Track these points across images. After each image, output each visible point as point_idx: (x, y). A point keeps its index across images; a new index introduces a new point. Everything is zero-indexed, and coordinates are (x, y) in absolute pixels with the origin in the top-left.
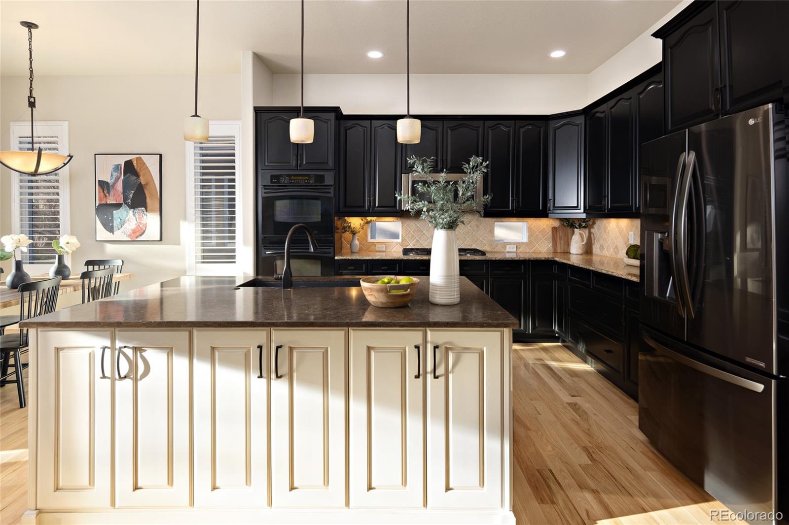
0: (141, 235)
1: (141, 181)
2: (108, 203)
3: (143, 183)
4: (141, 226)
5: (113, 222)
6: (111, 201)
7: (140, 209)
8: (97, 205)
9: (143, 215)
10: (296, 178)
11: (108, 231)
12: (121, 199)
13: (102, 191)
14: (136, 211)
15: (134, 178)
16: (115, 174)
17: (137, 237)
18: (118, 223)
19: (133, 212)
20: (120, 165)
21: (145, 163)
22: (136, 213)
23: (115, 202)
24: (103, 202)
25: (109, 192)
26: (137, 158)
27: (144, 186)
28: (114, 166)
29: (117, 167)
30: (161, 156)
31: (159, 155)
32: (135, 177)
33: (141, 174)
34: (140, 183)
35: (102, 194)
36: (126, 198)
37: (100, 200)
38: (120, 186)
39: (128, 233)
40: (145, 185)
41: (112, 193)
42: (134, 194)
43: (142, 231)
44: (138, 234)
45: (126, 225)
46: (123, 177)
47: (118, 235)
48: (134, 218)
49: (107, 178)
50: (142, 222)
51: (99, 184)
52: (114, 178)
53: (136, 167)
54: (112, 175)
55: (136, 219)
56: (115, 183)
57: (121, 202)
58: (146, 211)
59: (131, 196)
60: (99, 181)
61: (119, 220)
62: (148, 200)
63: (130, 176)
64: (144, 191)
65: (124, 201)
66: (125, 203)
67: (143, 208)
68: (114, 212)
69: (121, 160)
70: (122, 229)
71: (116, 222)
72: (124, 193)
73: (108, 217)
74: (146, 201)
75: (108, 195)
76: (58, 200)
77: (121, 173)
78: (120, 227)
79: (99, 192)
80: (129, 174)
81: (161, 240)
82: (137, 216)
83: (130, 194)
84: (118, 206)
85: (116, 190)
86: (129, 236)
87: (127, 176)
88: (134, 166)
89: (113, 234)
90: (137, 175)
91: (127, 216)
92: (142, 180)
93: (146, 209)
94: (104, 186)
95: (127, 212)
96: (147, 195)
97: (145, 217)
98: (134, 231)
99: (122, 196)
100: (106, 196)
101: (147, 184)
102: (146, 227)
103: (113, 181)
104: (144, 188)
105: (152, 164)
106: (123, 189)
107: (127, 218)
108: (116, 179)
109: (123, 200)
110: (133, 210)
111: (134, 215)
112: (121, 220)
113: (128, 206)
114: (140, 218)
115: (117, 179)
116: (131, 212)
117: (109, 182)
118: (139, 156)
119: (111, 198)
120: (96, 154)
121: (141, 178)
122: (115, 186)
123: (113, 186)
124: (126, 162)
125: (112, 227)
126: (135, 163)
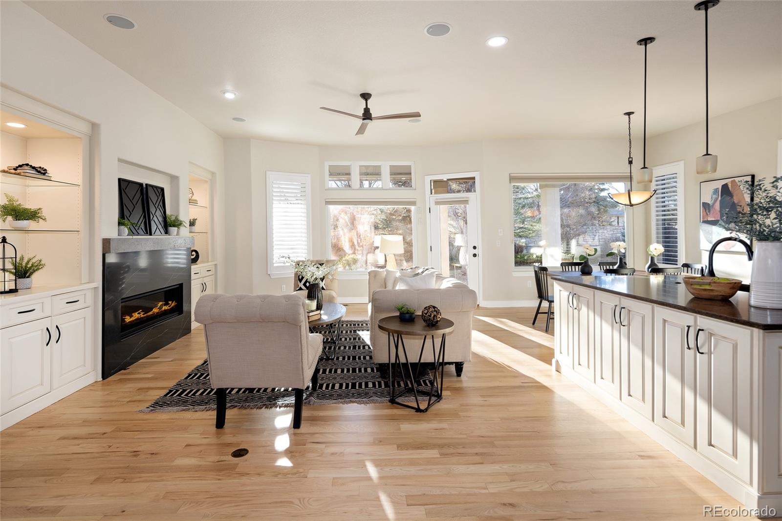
0: (734, 246)
1: (735, 201)
2: (709, 220)
5: (712, 236)
6: (711, 218)
8: (701, 222)
11: (709, 242)
12: (718, 216)
13: (704, 210)
15: (729, 198)
16: (714, 196)
17: (731, 248)
20: (718, 188)
21: (738, 186)
23: (714, 219)
24: (705, 219)
25: (709, 212)
26: (732, 181)
27: (736, 204)
28: (713, 190)
29: (716, 191)
30: (753, 176)
31: (751, 176)
33: (735, 194)
35: (705, 212)
36: (722, 216)
37: (703, 218)
38: (717, 206)
41: (712, 212)
42: (728, 211)
44: (732, 245)
46: (720, 198)
49: (708, 200)
51: (703, 206)
53: (730, 189)
54: (712, 198)
56: (714, 204)
57: (718, 219)
60: (703, 203)
61: (717, 233)
63: (725, 197)
66: (721, 220)
68: (714, 227)
69: (719, 185)
71: (715, 235)
72: (720, 211)
73: (709, 232)
75: (709, 214)
77: (719, 195)
79: (703, 212)
83: (725, 212)
84: (716, 222)
85: (715, 209)
87: (723, 197)
88: (728, 188)
90: (732, 196)
92: (736, 199)
94: (706, 206)
99: (719, 214)
100: (707, 214)
101: (739, 202)
103: (712, 202)
106: (720, 208)
108: (714, 200)
109: (720, 217)
113: (724, 221)
115: (716, 201)
117: (709, 203)
118: (733, 179)
119: (711, 215)
120: (701, 182)
121: (734, 198)
122: (714, 206)
123: (713, 206)
124: (723, 185)
125: (712, 238)
126: (730, 186)
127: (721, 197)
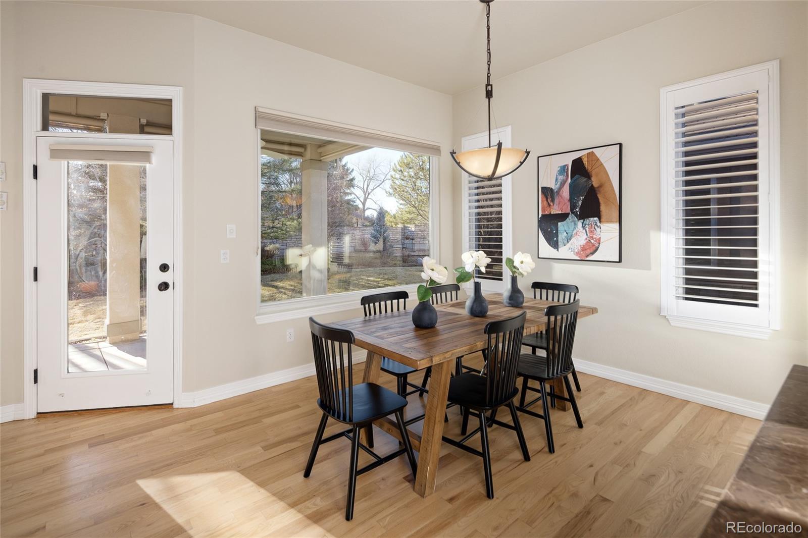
0: (592, 253)
1: (594, 184)
2: (552, 213)
3: (595, 185)
4: (592, 241)
5: (557, 237)
6: (556, 210)
7: (592, 219)
8: (540, 216)
9: (596, 227)
11: (552, 246)
12: (568, 206)
13: (545, 199)
14: (587, 221)
15: (583, 180)
16: (561, 178)
17: (587, 256)
18: (564, 238)
19: (583, 223)
20: (566, 165)
21: (598, 159)
22: (586, 224)
23: (560, 212)
24: (546, 213)
25: (553, 201)
26: (588, 154)
27: (596, 189)
28: (559, 168)
29: (563, 169)
30: (621, 145)
31: (619, 145)
32: (586, 179)
33: (593, 173)
34: (592, 185)
35: (546, 202)
36: (573, 207)
37: (543, 210)
38: (566, 192)
39: (576, 251)
40: (598, 187)
41: (556, 201)
42: (584, 201)
43: (594, 248)
44: (588, 252)
45: (573, 240)
46: (569, 180)
47: (564, 252)
48: (584, 231)
49: (552, 184)
50: (594, 236)
51: (542, 192)
52: (559, 183)
53: (586, 166)
54: (556, 180)
55: (586, 232)
56: (560, 189)
57: (568, 212)
58: (600, 222)
59: (580, 203)
60: (543, 188)
61: (565, 233)
62: (602, 208)
63: (579, 178)
64: (597, 195)
65: (572, 210)
66: (573, 213)
67: (596, 219)
68: (559, 223)
69: (568, 160)
70: (568, 245)
71: (562, 236)
72: (571, 200)
73: (552, 231)
74: (599, 209)
75: (552, 204)
76: (500, 213)
77: (567, 175)
78: (566, 242)
79: (542, 201)
80: (577, 176)
81: (620, 261)
82: (587, 229)
83: (578, 201)
84: (563, 217)
85: (561, 196)
86: (577, 254)
87: (574, 178)
88: (584, 164)
89: (558, 250)
90: (588, 176)
91: (575, 228)
92: (595, 182)
93: (600, 219)
94: (548, 193)
95: (575, 224)
96: (600, 201)
97: (598, 230)
98: (583, 249)
99: (569, 204)
100: (549, 205)
101: (600, 186)
102: (599, 244)
103: (558, 186)
104: (598, 192)
105: (608, 159)
106: (570, 194)
107: (575, 231)
108: (561, 183)
109: (569, 208)
110: (582, 221)
111: (584, 227)
112: (567, 233)
113: (576, 215)
114: (592, 232)
115: (563, 184)
116: (580, 223)
117: (553, 188)
118: (591, 150)
119: (556, 207)
120: (538, 157)
121: (593, 179)
122: (561, 192)
123: (558, 192)
124: (574, 161)
125: (557, 241)
126: (585, 161)
127: (571, 179)
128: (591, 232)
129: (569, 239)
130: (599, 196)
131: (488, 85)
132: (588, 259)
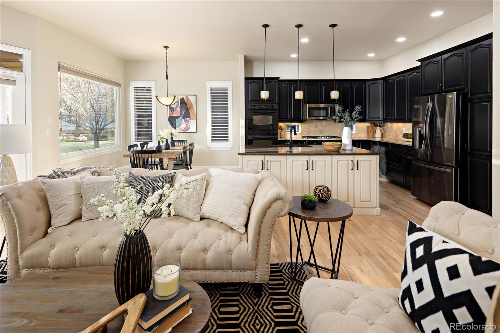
3: (189, 108)
10: (262, 107)
14: (186, 119)
43: (188, 128)
45: (181, 126)
47: (178, 129)
59: (183, 113)
62: (191, 115)
65: (181, 115)
67: (189, 119)
70: (179, 127)
76: (151, 115)
80: (182, 104)
86: (183, 130)
93: (190, 119)
97: (189, 122)
98: (185, 128)
111: (185, 121)
116: (183, 120)
124: (181, 99)
125: (175, 126)
126: (185, 99)
128: (187, 123)
129: (179, 125)
130: (190, 111)
131: (166, 75)
132: (186, 132)
